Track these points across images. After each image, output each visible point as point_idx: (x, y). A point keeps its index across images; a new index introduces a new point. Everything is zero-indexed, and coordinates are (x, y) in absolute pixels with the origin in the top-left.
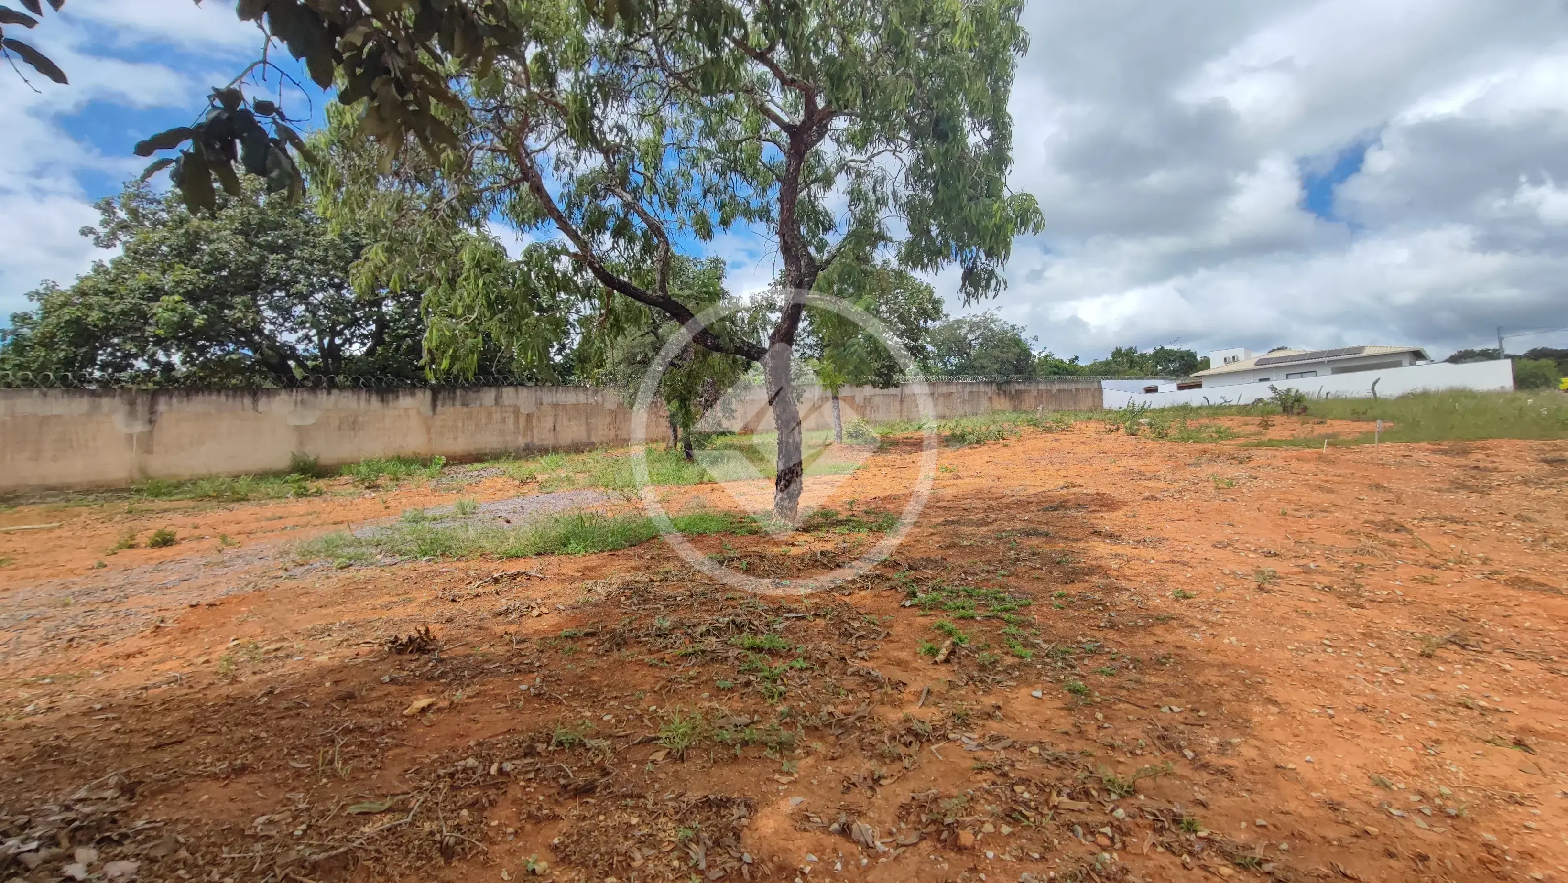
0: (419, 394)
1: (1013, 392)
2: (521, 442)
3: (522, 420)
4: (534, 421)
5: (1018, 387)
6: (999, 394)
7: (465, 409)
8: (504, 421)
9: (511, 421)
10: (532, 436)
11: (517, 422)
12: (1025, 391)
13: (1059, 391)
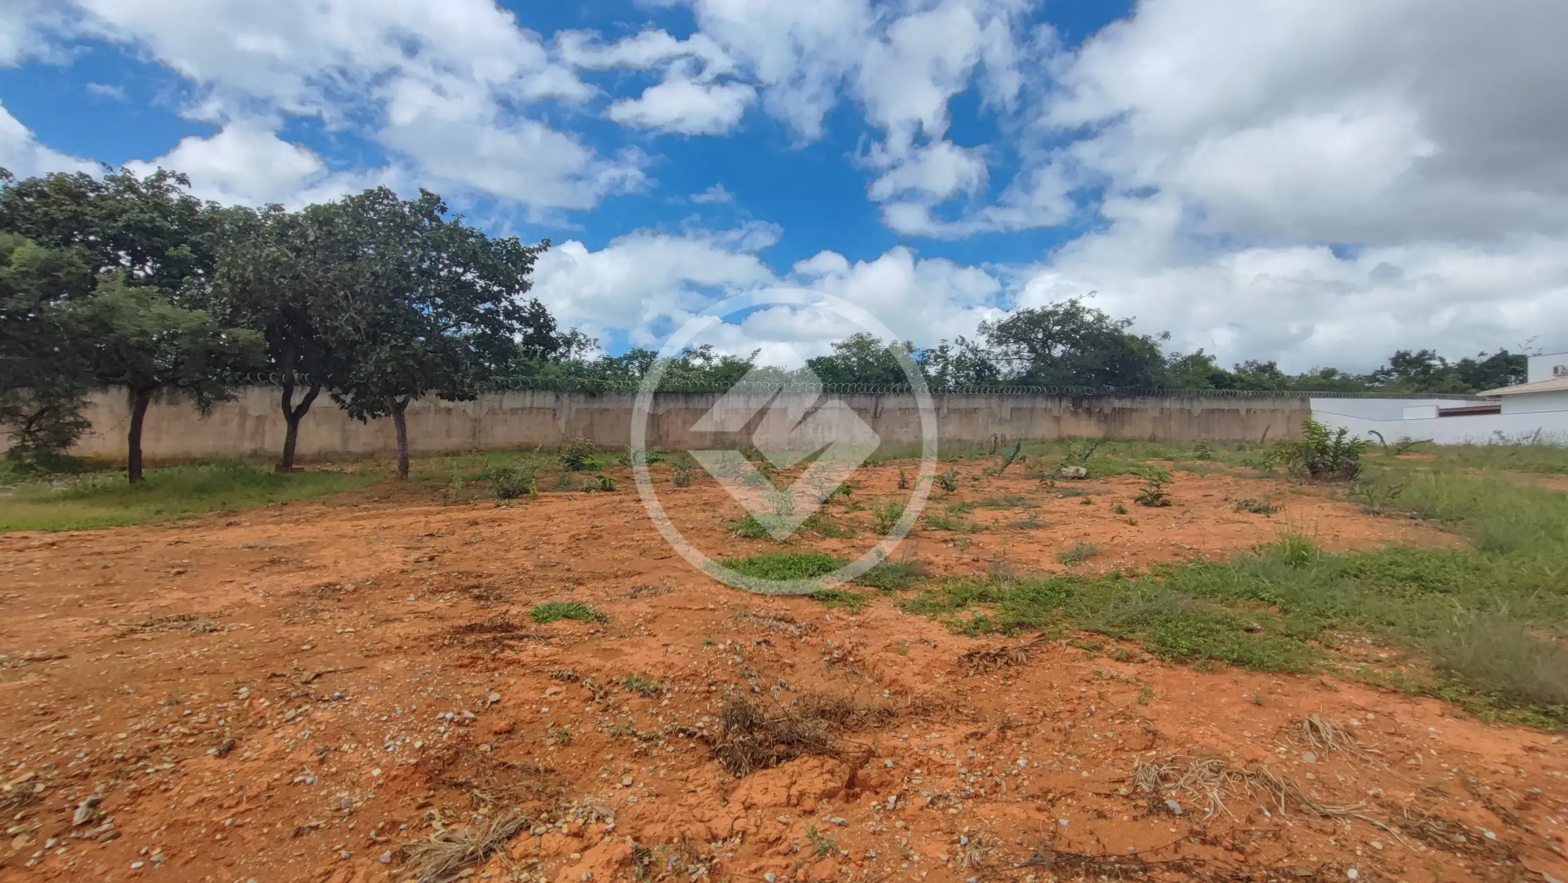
0: (113, 390)
1: (1108, 410)
2: (247, 446)
3: (250, 425)
4: (268, 425)
5: (1117, 404)
6: (1075, 413)
7: (173, 409)
8: (225, 423)
9: (236, 421)
10: (263, 443)
11: (242, 424)
12: (1132, 410)
13: (1212, 411)
